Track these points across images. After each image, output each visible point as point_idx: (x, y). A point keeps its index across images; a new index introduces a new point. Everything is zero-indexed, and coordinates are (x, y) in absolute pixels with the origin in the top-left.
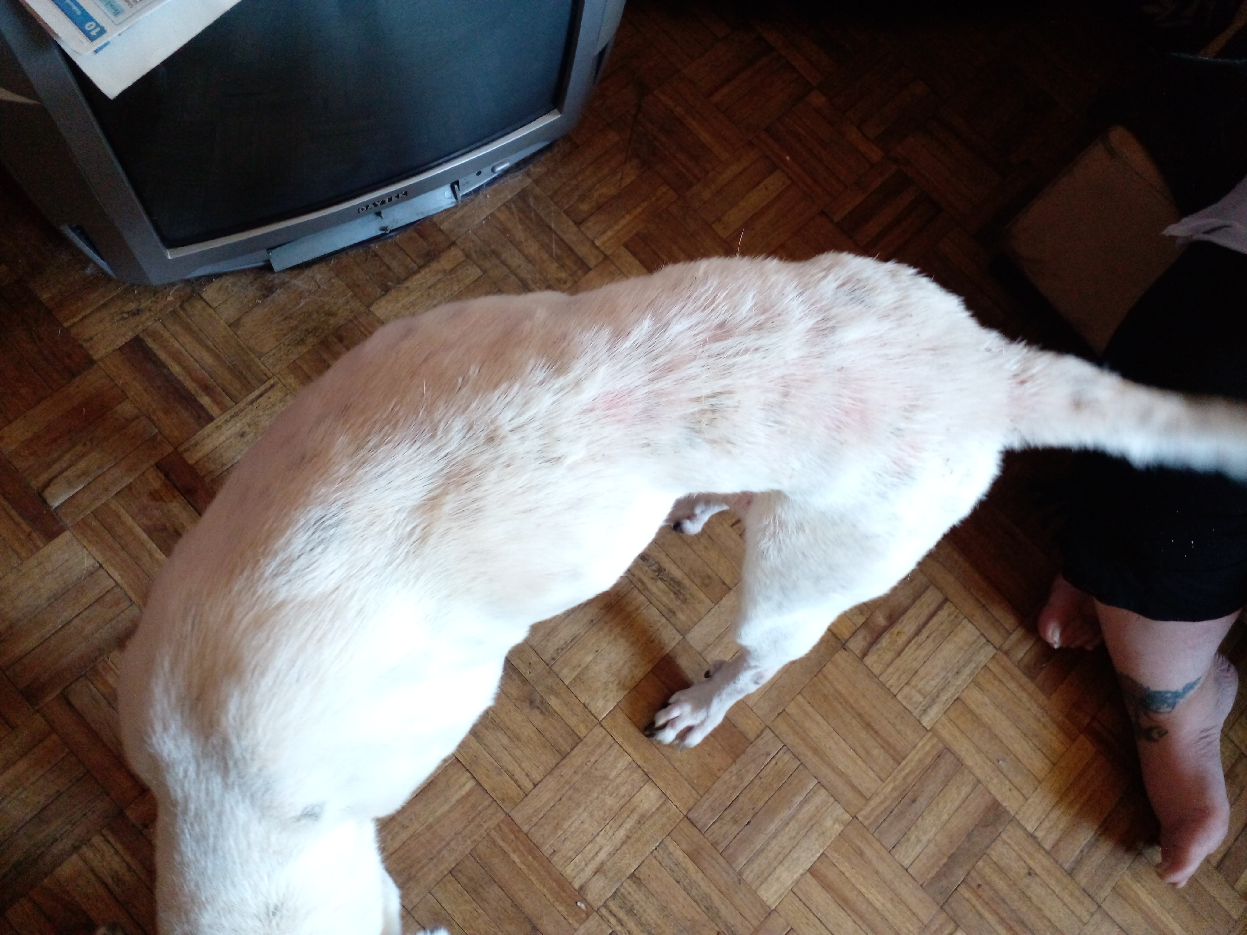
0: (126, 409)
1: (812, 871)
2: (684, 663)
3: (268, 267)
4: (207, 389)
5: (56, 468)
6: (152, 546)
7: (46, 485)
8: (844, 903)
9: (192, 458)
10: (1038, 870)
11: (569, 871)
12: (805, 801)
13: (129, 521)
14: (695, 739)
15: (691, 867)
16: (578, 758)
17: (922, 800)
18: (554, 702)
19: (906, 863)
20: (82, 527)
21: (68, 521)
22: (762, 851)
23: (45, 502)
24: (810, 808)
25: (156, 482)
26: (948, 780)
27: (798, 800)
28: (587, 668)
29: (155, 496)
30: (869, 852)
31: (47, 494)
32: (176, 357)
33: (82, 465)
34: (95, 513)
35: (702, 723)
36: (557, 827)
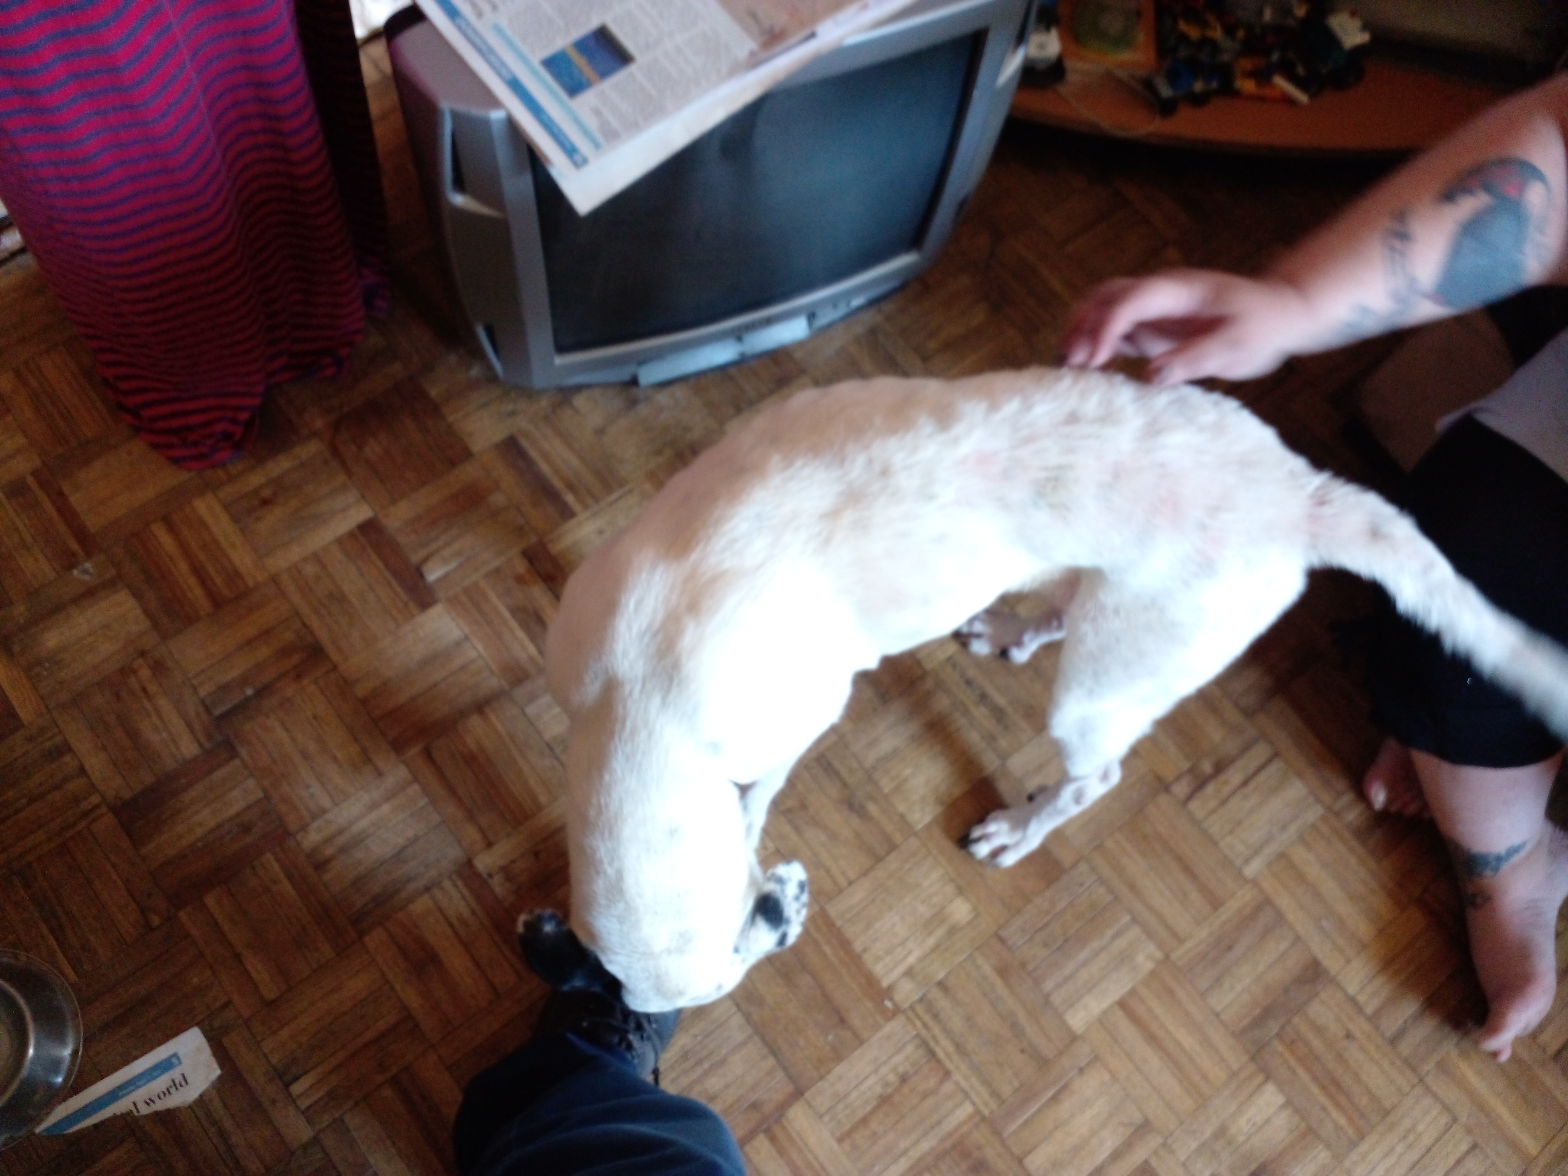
0: (498, 499)
1: (1122, 1004)
2: (1004, 787)
3: (634, 382)
4: (571, 487)
5: (434, 546)
6: (513, 623)
7: (426, 559)
8: (1152, 1039)
9: (555, 548)
10: (1357, 1033)
11: (878, 969)
12: (1118, 935)
13: (494, 599)
14: (1009, 860)
15: (998, 982)
16: (892, 863)
17: (1238, 950)
18: (873, 808)
19: (1218, 1008)
20: (453, 602)
21: (441, 594)
22: (1071, 976)
23: (421, 576)
24: (1122, 943)
25: (521, 566)
26: (1267, 932)
27: (1110, 933)
28: (906, 780)
29: (520, 580)
30: (1180, 993)
31: (425, 569)
32: (546, 456)
33: (456, 546)
34: (466, 591)
35: (1017, 844)
36: (869, 926)
